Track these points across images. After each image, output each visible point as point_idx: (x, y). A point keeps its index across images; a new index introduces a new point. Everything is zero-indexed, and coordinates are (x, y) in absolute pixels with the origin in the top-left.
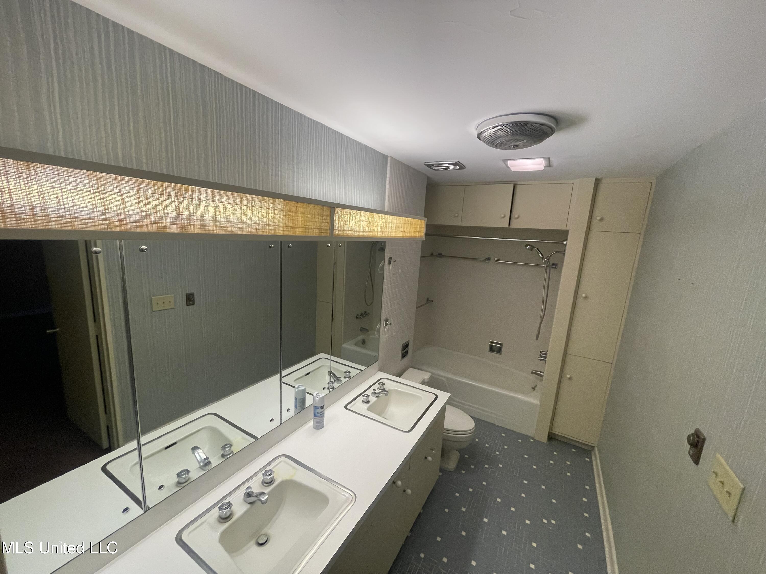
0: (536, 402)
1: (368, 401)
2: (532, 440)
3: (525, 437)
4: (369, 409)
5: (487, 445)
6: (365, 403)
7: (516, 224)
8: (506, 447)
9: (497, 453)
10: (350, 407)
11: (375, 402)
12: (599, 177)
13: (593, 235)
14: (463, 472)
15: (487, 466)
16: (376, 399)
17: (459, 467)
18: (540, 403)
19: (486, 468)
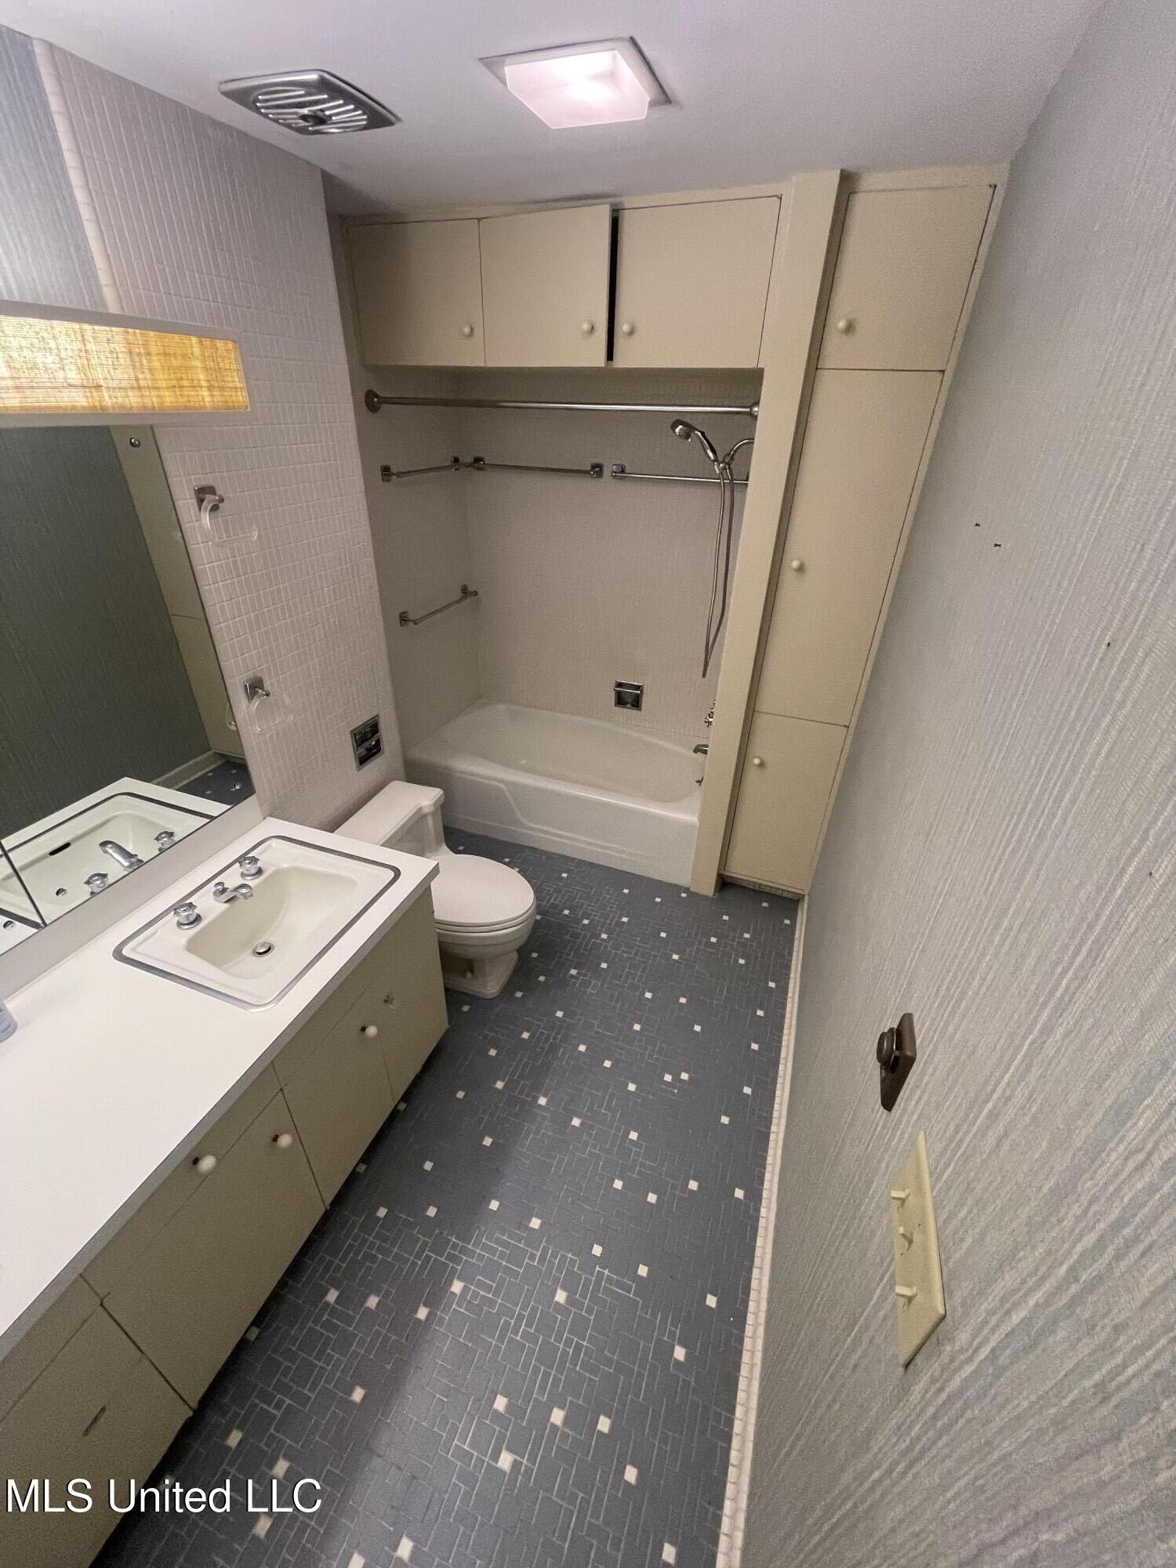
0: (693, 819)
1: (192, 918)
2: (684, 895)
3: (671, 890)
4: (192, 946)
5: (586, 922)
6: (187, 927)
8: (625, 919)
9: (604, 936)
10: (133, 949)
11: (222, 916)
13: (827, 382)
14: (519, 994)
15: (573, 972)
16: (226, 905)
17: (508, 988)
18: (700, 821)
19: (572, 976)
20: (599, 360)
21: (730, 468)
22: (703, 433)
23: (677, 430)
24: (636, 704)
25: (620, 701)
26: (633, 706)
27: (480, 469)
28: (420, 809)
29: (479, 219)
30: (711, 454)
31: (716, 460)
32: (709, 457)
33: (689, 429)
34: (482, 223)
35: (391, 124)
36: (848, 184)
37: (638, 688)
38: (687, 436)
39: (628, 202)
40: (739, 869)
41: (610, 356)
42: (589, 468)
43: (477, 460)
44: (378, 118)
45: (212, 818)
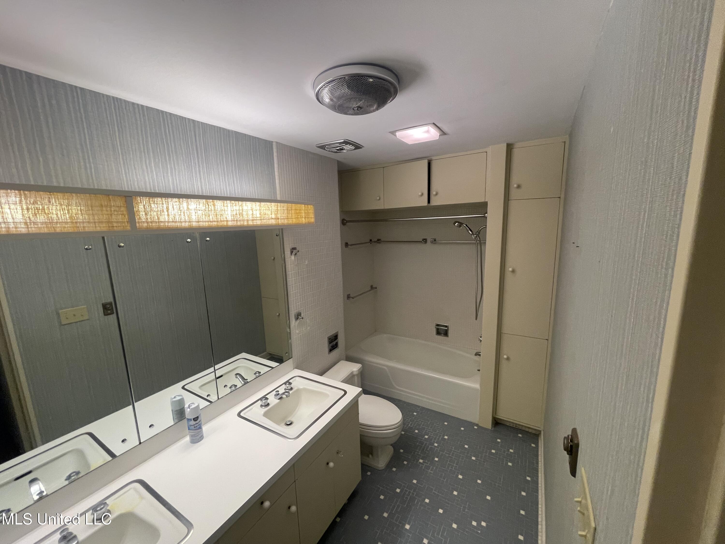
0: (477, 386)
1: (266, 404)
2: (476, 427)
3: (469, 425)
4: (266, 415)
5: (426, 437)
6: (264, 407)
7: (436, 201)
8: (446, 437)
9: (436, 445)
10: (244, 414)
11: (278, 404)
12: (510, 142)
13: (513, 205)
14: (394, 469)
15: (421, 461)
16: (279, 401)
17: (389, 466)
18: (481, 387)
19: (420, 463)
20: (425, 203)
21: (479, 237)
22: (466, 225)
23: (456, 224)
24: (446, 334)
25: (438, 333)
26: (444, 335)
27: (379, 243)
28: (352, 373)
29: (383, 167)
30: (470, 232)
31: (473, 234)
32: (470, 233)
33: (461, 224)
34: (385, 168)
35: (361, 148)
36: (510, 148)
37: (446, 326)
38: (460, 226)
39: (433, 158)
40: (502, 415)
41: (429, 202)
42: (421, 240)
43: (379, 240)
44: (357, 147)
45: (272, 368)
